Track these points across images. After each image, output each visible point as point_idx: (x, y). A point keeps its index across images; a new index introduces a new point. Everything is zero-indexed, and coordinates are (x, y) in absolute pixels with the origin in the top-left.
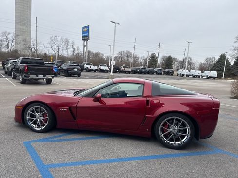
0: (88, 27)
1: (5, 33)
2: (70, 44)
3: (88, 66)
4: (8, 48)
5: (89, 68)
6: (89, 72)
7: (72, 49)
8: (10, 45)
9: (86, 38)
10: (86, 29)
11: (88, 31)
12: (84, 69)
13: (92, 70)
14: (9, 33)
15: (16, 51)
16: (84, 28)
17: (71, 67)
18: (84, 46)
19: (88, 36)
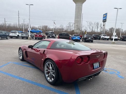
0: (106, 14)
1: (69, 23)
2: (99, 25)
3: (104, 37)
4: (70, 29)
5: (104, 38)
6: (104, 40)
7: (100, 28)
8: (71, 28)
9: (105, 21)
10: (105, 15)
11: (106, 17)
12: (100, 38)
13: (106, 39)
14: (71, 23)
15: (73, 31)
16: (104, 15)
17: (88, 37)
18: (104, 25)
19: (106, 19)
